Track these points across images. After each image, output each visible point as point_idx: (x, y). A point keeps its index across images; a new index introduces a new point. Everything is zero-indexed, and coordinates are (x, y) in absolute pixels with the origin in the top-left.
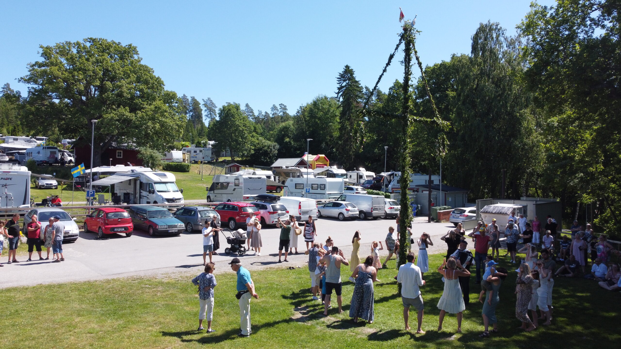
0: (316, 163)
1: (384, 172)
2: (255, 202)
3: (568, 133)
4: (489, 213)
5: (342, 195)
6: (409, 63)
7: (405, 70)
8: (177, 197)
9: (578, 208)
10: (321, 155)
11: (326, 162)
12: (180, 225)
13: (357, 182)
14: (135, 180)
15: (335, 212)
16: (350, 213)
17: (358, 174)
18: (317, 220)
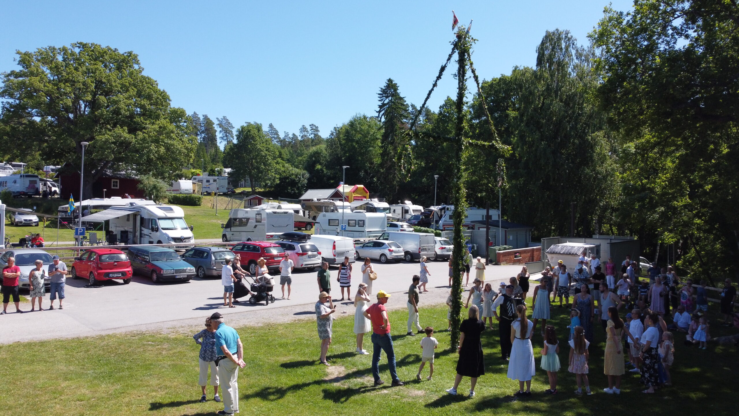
0: (353, 195)
1: (434, 205)
2: (281, 241)
3: (647, 160)
4: (556, 253)
5: (384, 233)
6: (463, 76)
7: (459, 85)
8: (185, 236)
9: (658, 248)
10: (359, 186)
11: (365, 194)
12: (190, 270)
13: (402, 217)
14: (135, 216)
15: (376, 253)
16: (394, 254)
17: (403, 208)
18: (354, 262)
